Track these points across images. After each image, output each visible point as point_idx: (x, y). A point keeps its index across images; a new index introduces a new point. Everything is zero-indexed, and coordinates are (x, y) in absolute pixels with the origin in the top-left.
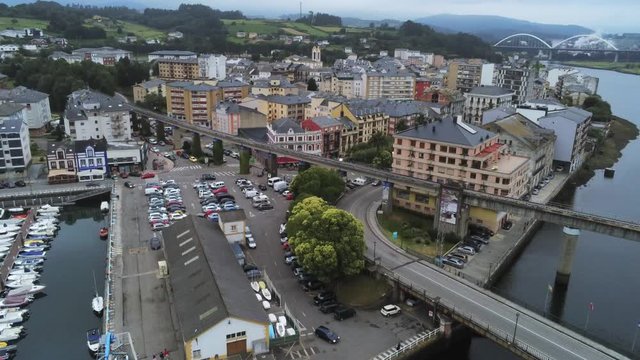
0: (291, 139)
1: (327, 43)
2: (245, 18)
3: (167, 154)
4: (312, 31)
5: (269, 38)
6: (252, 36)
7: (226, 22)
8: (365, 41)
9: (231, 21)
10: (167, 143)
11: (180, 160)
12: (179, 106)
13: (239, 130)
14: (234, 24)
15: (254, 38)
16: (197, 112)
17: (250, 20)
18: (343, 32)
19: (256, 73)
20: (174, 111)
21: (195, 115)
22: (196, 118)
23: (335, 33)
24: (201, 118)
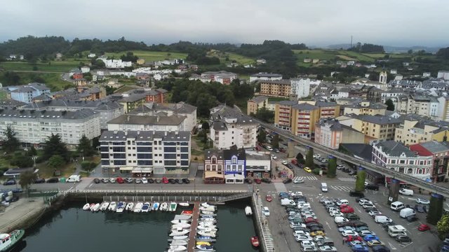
0: (403, 162)
1: (374, 66)
2: (307, 48)
3: (285, 162)
4: (361, 57)
5: (329, 63)
6: (315, 61)
7: (296, 51)
8: (407, 64)
9: (299, 51)
10: (281, 150)
11: (297, 169)
12: (284, 119)
13: (340, 144)
14: (301, 53)
15: (317, 63)
16: (301, 126)
17: (311, 50)
18: (387, 57)
19: (336, 92)
20: (280, 123)
21: (299, 128)
22: (300, 131)
23: (381, 59)
24: (304, 130)
